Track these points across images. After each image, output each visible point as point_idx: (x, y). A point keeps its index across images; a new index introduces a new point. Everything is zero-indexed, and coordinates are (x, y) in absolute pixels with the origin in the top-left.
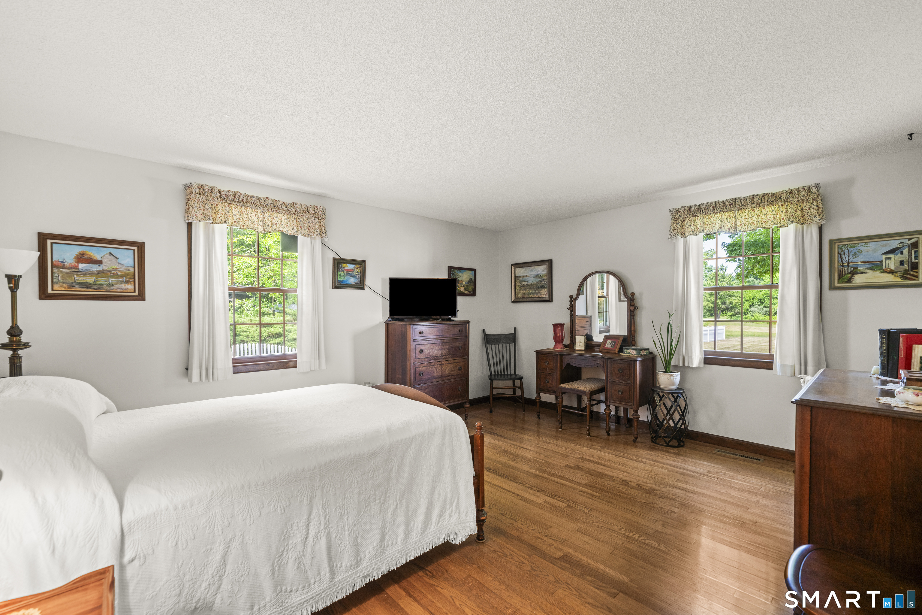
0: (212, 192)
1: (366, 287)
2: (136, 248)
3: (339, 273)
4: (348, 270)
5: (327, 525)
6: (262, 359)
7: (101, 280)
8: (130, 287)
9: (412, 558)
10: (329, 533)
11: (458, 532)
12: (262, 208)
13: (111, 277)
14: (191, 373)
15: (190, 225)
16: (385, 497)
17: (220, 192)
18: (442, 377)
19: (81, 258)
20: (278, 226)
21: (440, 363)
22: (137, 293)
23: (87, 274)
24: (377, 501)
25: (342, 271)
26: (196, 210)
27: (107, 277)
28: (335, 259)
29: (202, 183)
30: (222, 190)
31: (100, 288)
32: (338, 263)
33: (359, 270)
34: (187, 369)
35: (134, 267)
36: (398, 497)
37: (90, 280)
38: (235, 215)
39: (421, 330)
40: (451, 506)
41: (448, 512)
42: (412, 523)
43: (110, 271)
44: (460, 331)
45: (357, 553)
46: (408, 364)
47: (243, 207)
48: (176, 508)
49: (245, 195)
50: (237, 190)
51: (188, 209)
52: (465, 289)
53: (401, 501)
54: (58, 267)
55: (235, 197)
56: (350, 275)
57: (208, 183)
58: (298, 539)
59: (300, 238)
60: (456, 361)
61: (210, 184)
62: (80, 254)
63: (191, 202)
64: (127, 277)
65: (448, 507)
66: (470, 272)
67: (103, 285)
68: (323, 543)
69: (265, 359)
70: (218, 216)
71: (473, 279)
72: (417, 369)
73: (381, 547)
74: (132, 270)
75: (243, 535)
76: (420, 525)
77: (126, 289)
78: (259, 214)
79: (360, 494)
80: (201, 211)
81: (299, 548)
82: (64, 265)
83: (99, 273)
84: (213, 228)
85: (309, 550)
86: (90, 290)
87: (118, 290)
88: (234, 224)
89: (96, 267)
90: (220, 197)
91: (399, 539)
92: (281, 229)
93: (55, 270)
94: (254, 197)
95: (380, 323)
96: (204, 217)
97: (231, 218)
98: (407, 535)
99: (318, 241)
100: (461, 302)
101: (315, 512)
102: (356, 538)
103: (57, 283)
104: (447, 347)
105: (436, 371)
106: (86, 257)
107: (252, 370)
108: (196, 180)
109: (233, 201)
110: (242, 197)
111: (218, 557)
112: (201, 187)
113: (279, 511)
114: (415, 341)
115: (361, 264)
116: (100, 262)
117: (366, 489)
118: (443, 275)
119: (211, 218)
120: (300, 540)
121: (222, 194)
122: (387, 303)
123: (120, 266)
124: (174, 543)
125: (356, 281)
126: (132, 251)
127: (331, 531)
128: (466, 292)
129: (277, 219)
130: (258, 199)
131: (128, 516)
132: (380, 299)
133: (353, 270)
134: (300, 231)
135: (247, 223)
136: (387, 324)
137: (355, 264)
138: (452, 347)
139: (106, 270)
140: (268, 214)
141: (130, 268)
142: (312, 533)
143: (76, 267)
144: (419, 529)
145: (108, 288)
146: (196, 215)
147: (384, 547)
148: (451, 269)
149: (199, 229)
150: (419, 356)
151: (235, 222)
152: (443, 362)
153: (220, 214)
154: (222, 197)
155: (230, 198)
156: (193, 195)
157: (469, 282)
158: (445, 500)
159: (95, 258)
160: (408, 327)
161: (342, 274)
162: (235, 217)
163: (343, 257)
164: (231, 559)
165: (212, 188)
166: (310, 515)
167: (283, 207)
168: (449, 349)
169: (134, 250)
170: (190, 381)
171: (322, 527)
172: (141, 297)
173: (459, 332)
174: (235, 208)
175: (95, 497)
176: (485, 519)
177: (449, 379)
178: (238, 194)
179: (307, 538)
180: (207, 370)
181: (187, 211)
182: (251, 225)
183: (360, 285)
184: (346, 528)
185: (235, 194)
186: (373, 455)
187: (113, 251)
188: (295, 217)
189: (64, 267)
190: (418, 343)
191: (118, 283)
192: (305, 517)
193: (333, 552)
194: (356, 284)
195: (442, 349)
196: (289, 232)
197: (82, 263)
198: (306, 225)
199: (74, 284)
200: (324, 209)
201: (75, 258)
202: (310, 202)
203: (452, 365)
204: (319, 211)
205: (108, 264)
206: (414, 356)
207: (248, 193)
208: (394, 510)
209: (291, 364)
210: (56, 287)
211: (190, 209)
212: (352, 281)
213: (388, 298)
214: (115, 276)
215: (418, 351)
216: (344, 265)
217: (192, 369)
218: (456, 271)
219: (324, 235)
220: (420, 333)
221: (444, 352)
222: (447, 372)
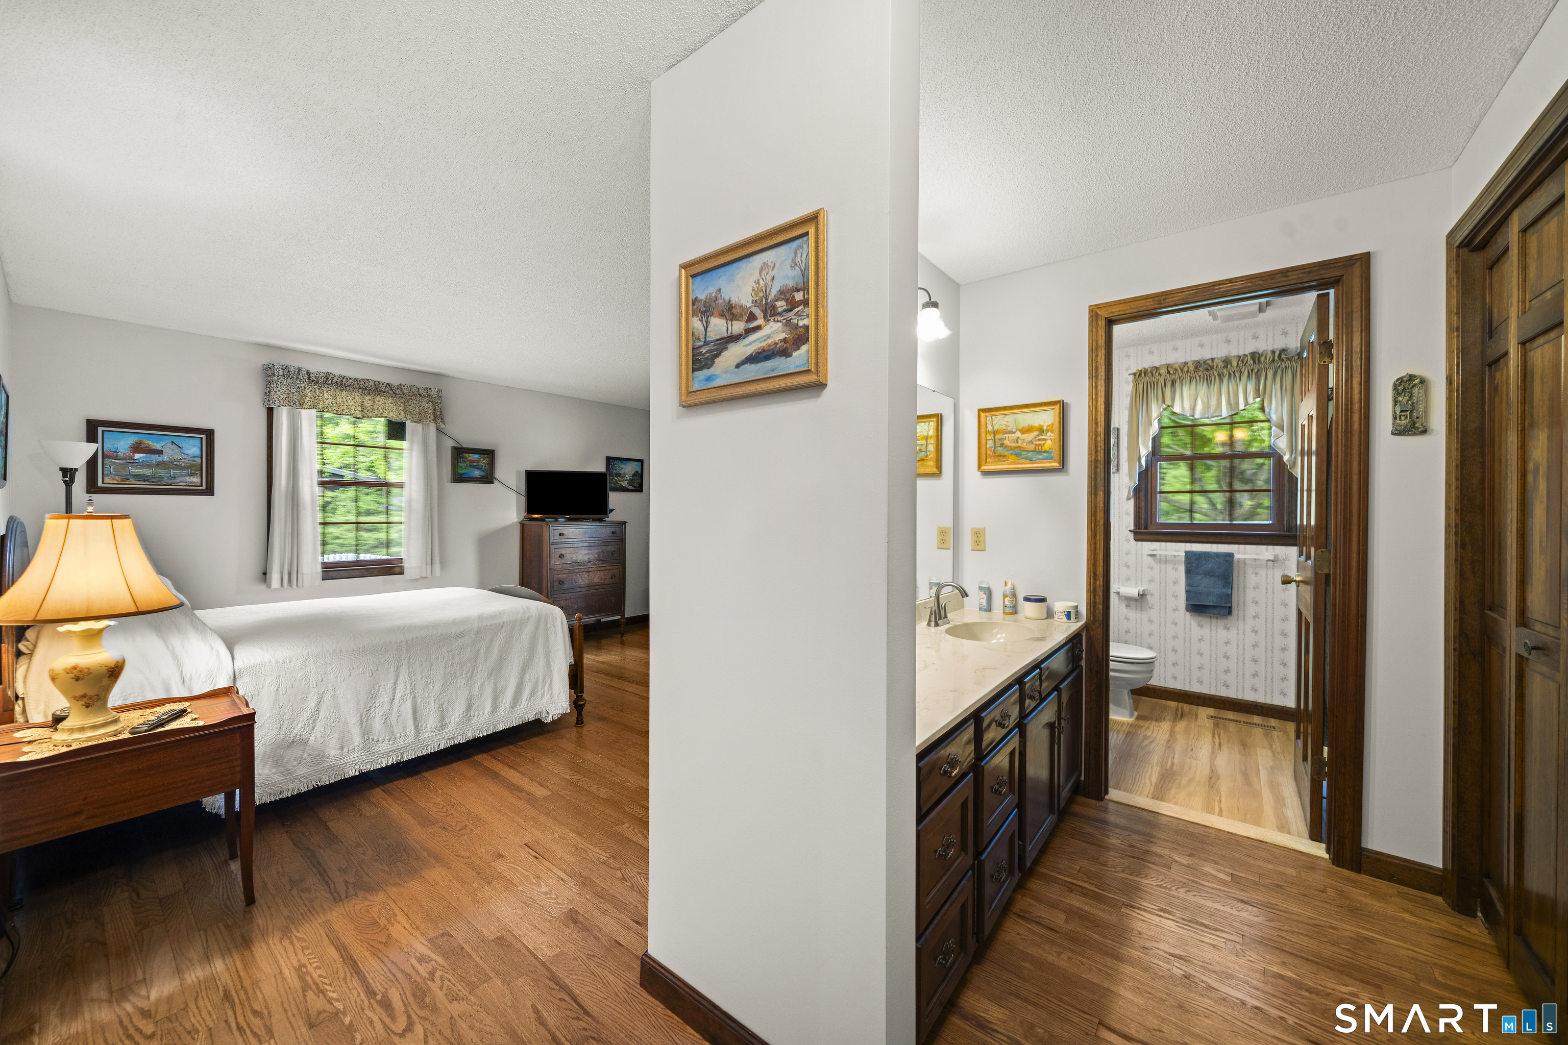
0: (298, 373)
1: (496, 482)
2: (204, 437)
3: (460, 464)
4: (471, 461)
5: (413, 691)
6: (359, 564)
7: (161, 472)
8: (196, 480)
9: (500, 729)
10: (414, 697)
11: (549, 711)
12: (360, 391)
13: (173, 468)
14: (270, 578)
15: (270, 411)
16: (473, 673)
17: (308, 373)
18: (589, 586)
19: (137, 448)
20: (381, 411)
21: (586, 570)
22: (204, 487)
23: (143, 465)
24: (464, 676)
25: (464, 462)
26: (279, 393)
27: (169, 468)
28: (454, 448)
29: (286, 364)
30: (311, 371)
31: (159, 481)
32: (459, 452)
33: (485, 461)
34: (265, 574)
35: (201, 458)
36: (486, 675)
37: (148, 472)
38: (327, 399)
39: (562, 531)
40: (543, 687)
41: (539, 693)
42: (501, 699)
43: (172, 462)
44: (613, 533)
45: (443, 718)
46: (545, 570)
47: (337, 390)
48: (277, 663)
49: (340, 376)
50: (330, 371)
51: (269, 392)
52: (628, 483)
53: (488, 678)
54: (109, 457)
55: (327, 379)
56: (475, 467)
57: (294, 362)
58: (384, 698)
59: (409, 425)
60: (608, 568)
61: (298, 364)
62: (137, 443)
63: (273, 385)
64: (194, 470)
65: (540, 688)
66: (636, 463)
67: (163, 478)
68: (408, 705)
69: (364, 564)
70: (306, 401)
71: (640, 472)
72: (556, 576)
73: (466, 715)
74: (199, 460)
75: (334, 690)
76: (509, 701)
77: (191, 482)
78: (357, 397)
79: (445, 668)
80: (285, 396)
81: (386, 706)
82: (117, 455)
83: (159, 464)
84: (299, 413)
85: (395, 709)
86: (148, 483)
87: (182, 484)
88: (326, 410)
89: (155, 458)
90: (309, 379)
91: (486, 711)
92: (384, 414)
93: (107, 461)
94: (350, 379)
95: (514, 523)
96: (289, 402)
97: (321, 403)
98: (495, 707)
99: (432, 428)
100: (615, 499)
101: (401, 679)
102: (442, 705)
103: (108, 475)
104: (596, 551)
105: (582, 580)
106: (143, 446)
107: (345, 576)
108: (279, 360)
109: (325, 383)
110: (335, 379)
111: (313, 704)
112: (285, 368)
113: (368, 674)
114: (553, 544)
115: (490, 454)
116: (160, 452)
117: (452, 664)
118: (600, 467)
119: (297, 403)
120: (386, 700)
121: (311, 375)
122: (523, 500)
123: (185, 457)
124: (276, 689)
125: (482, 473)
126: (199, 439)
127: (417, 695)
128: (630, 487)
129: (379, 403)
130: (356, 380)
131: (239, 664)
132: (514, 496)
133: (478, 461)
134: (409, 417)
135: (342, 407)
136: (522, 525)
137: (481, 454)
138: (603, 552)
139: (167, 461)
140: (368, 398)
141: (196, 459)
142: (398, 695)
143: (132, 458)
144: (508, 704)
145: (169, 481)
146: (279, 400)
147: (470, 716)
148: (609, 460)
149: (283, 417)
150: (559, 561)
151: (327, 407)
152: (590, 569)
153: (308, 399)
154: (311, 379)
155: (321, 381)
156: (276, 378)
157: (634, 475)
158: (537, 682)
159: (154, 448)
160: (545, 528)
161: (464, 465)
162: (327, 402)
163: (465, 446)
164: (323, 708)
165: (299, 369)
166: (396, 680)
167: (387, 389)
168: (598, 554)
169: (201, 438)
170: (269, 587)
171: (408, 691)
172: (209, 490)
173: (611, 535)
174: (327, 392)
175: (212, 648)
176: (584, 704)
177: (598, 589)
178: (331, 376)
179: (393, 699)
180: (290, 574)
181: (268, 394)
182: (346, 411)
183: (488, 478)
184: (432, 695)
185: (327, 376)
186: (460, 635)
187: (176, 440)
188: (402, 400)
189: (117, 458)
190: (557, 546)
191: (181, 475)
192: (392, 682)
193: (418, 714)
194: (482, 477)
195: (589, 554)
196: (395, 417)
197: (139, 452)
198: (417, 409)
199: (128, 477)
200: (440, 391)
201: (131, 447)
202: (422, 383)
203: (602, 573)
204: (433, 392)
205: (170, 453)
206: (552, 562)
207: (343, 374)
208: (482, 686)
209: (397, 570)
210: (107, 480)
211: (272, 394)
212: (477, 473)
213: (523, 493)
214: (178, 467)
215: (557, 556)
216: (466, 455)
217: (271, 573)
218: (617, 462)
219: (439, 421)
220: (560, 535)
221: (592, 557)
222: (596, 580)
